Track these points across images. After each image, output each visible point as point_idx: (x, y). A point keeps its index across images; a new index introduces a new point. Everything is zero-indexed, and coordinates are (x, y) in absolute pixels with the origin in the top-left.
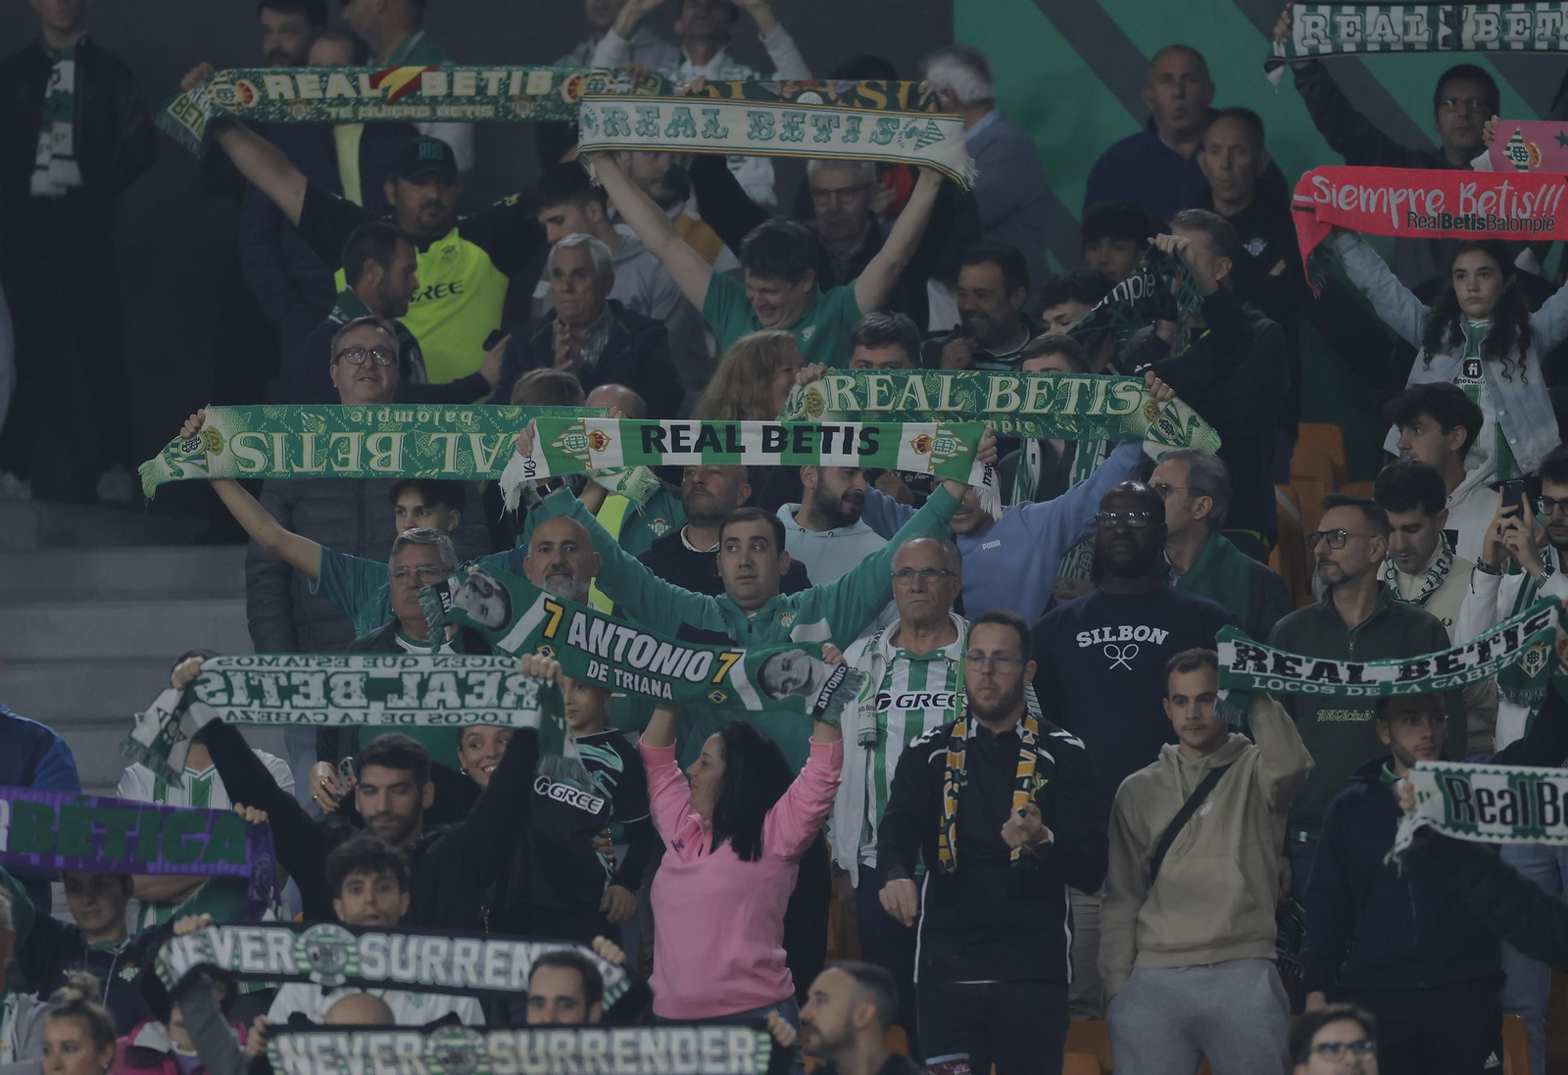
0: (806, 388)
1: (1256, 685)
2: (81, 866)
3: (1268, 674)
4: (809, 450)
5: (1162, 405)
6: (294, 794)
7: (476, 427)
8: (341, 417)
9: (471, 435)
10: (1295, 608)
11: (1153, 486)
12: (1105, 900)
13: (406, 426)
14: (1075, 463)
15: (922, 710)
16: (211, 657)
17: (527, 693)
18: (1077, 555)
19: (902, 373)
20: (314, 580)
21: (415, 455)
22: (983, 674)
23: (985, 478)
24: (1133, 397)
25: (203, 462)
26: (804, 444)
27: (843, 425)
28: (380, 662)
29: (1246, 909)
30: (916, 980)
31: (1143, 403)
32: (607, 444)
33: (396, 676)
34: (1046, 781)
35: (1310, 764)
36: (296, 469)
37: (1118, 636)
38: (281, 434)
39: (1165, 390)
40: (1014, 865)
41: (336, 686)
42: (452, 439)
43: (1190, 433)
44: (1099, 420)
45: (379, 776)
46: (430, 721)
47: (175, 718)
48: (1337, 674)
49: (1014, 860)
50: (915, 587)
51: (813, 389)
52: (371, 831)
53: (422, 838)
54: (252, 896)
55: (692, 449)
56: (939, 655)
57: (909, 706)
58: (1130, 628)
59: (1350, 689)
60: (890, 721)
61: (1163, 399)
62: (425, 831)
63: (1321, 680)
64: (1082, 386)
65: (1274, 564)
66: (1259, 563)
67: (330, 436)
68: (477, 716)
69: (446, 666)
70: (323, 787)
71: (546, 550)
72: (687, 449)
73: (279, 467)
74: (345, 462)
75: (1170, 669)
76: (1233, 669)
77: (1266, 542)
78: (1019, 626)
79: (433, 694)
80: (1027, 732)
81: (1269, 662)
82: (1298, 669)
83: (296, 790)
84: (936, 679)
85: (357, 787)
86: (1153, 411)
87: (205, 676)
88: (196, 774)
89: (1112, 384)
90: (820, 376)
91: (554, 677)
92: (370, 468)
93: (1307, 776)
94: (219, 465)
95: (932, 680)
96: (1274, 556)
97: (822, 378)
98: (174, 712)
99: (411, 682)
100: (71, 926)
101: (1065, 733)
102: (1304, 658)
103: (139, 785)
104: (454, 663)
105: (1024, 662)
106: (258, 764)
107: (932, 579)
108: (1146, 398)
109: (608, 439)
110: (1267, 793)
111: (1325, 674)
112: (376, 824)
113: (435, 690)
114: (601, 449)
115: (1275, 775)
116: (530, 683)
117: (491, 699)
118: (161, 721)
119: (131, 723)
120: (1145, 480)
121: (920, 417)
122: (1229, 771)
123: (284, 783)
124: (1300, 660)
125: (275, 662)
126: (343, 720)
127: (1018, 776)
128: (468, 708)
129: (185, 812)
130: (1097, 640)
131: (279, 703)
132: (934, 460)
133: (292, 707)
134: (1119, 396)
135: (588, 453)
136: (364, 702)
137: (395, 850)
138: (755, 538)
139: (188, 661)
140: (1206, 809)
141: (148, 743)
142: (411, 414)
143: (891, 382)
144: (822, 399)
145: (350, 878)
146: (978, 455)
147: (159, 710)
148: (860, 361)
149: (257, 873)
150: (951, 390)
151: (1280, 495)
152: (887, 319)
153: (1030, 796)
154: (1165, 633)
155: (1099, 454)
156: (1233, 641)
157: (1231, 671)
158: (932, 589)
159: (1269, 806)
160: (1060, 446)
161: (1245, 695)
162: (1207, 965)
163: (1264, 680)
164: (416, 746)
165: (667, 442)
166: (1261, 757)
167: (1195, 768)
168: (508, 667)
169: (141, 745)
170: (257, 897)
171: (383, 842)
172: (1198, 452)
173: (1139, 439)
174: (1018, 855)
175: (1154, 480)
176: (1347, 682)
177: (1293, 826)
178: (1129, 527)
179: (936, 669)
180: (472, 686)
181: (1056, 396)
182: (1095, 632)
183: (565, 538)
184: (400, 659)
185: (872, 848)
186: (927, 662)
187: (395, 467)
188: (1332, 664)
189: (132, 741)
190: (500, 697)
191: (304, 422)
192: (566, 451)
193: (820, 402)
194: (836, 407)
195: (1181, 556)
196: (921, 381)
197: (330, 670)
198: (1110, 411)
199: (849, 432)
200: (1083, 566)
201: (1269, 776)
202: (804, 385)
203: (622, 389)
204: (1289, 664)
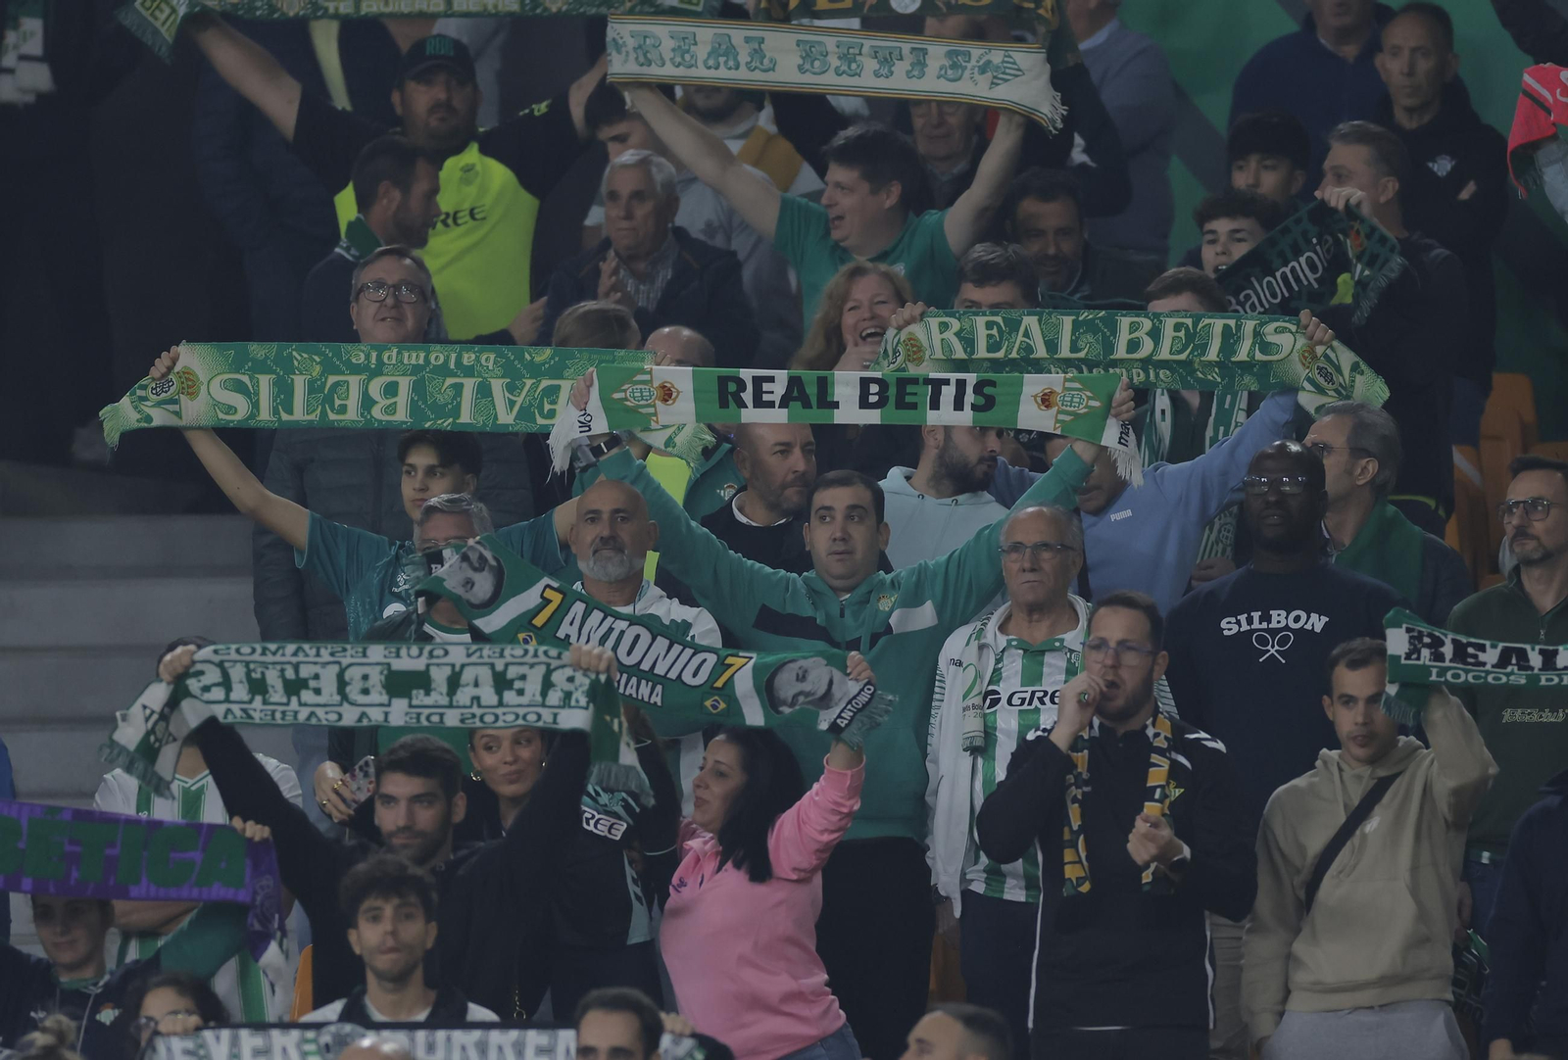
0: (902, 332)
1: (1434, 677)
2: (52, 889)
3: (1447, 664)
4: (914, 406)
5: (1320, 350)
6: (301, 806)
7: (499, 371)
8: (340, 358)
9: (491, 380)
10: (1476, 590)
11: (1309, 445)
12: (1250, 931)
13: (416, 369)
14: (1212, 419)
15: (1037, 710)
16: (205, 646)
17: (576, 689)
18: (1216, 527)
19: (1014, 314)
20: (301, 553)
21: (425, 402)
22: (1105, 666)
23: (1121, 438)
24: (1286, 340)
25: (176, 408)
26: (908, 399)
27: (953, 377)
28: (403, 652)
29: (1418, 941)
30: (1030, 1025)
31: (1298, 346)
32: (677, 396)
33: (422, 667)
34: (1182, 790)
35: (1493, 770)
36: (285, 417)
37: (1269, 622)
38: (270, 376)
39: (1323, 332)
40: (1146, 888)
41: (352, 679)
42: (469, 385)
43: (1353, 381)
44: (1247, 366)
45: (400, 785)
46: (462, 721)
47: (164, 717)
48: (1528, 660)
49: (1147, 883)
50: (1027, 565)
51: (910, 333)
52: (391, 849)
53: (452, 857)
54: (252, 925)
55: (777, 405)
56: (1057, 644)
57: (1022, 704)
58: (1283, 613)
59: (1543, 678)
60: (1000, 723)
61: (1321, 343)
62: (455, 849)
63: (1509, 669)
64: (1226, 327)
65: (1451, 538)
66: (1432, 536)
67: (326, 379)
68: (517, 716)
69: (481, 657)
70: (336, 792)
71: (593, 520)
72: (771, 405)
73: (265, 415)
74: (343, 409)
75: (1334, 663)
76: (1405, 659)
77: (1441, 512)
78: (1150, 611)
79: (466, 689)
80: (1159, 733)
81: (1448, 650)
82: (1482, 657)
83: (303, 801)
84: (1053, 675)
85: (376, 797)
86: (1309, 356)
87: (199, 667)
88: (187, 783)
89: (1262, 325)
90: (918, 317)
91: (608, 670)
92: (372, 417)
93: (1490, 783)
94: (194, 411)
95: (1050, 674)
96: (1451, 528)
97: (922, 320)
98: (163, 710)
99: (440, 676)
100: (40, 960)
101: (1203, 735)
102: (1488, 643)
103: (119, 794)
104: (491, 653)
105: (1154, 654)
106: (259, 769)
107: (1046, 555)
108: (1301, 341)
109: (678, 392)
110: (1443, 806)
111: (1514, 661)
112: (396, 841)
113: (467, 685)
114: (670, 402)
115: (1452, 783)
116: (579, 677)
117: (534, 695)
118: (147, 719)
119: (111, 723)
120: (1299, 439)
121: (1038, 367)
122: (1398, 781)
123: (289, 792)
124: (1484, 646)
125: (281, 652)
126: (360, 720)
127: (1148, 785)
128: (507, 706)
129: (174, 828)
130: (1245, 627)
131: (285, 700)
132: (1061, 417)
133: (301, 704)
134: (1270, 339)
135: (654, 406)
136: (384, 698)
137: (419, 871)
138: (853, 507)
139: (179, 650)
140: (1372, 825)
141: (132, 747)
142: (422, 355)
143: (1002, 324)
144: (922, 346)
145: (367, 904)
146: (1113, 411)
147: (145, 707)
148: (966, 300)
149: (259, 898)
150: (1073, 333)
151: (1460, 459)
152: (999, 251)
153: (1163, 809)
154: (1325, 619)
155: (1239, 409)
156: (1404, 626)
157: (1403, 661)
158: (1047, 567)
159: (1446, 821)
160: (1194, 400)
161: (1418, 689)
162: (1372, 1008)
163: (1442, 672)
164: (447, 751)
165: (747, 396)
166: (1435, 762)
167: (1359, 777)
168: (553, 658)
169: (123, 749)
170: (257, 926)
171: (407, 862)
172: (1362, 406)
173: (1292, 390)
174: (1151, 877)
175: (1310, 438)
176: (1540, 670)
177: (1473, 846)
178: (1283, 494)
179: (1053, 661)
180: (512, 681)
181: (1195, 340)
182: (1243, 618)
183: (616, 507)
184: (428, 648)
185: (979, 871)
186: (1042, 653)
187: (401, 415)
188: (1522, 648)
189: (113, 744)
190: (544, 694)
191: (296, 363)
192: (628, 403)
193: (920, 349)
194: (939, 355)
195: (1343, 527)
196: (1037, 323)
197: (345, 661)
198: (1259, 356)
199: (961, 385)
200: (1224, 540)
201: (1445, 786)
202: (900, 329)
203: (686, 332)
204: (1471, 650)
